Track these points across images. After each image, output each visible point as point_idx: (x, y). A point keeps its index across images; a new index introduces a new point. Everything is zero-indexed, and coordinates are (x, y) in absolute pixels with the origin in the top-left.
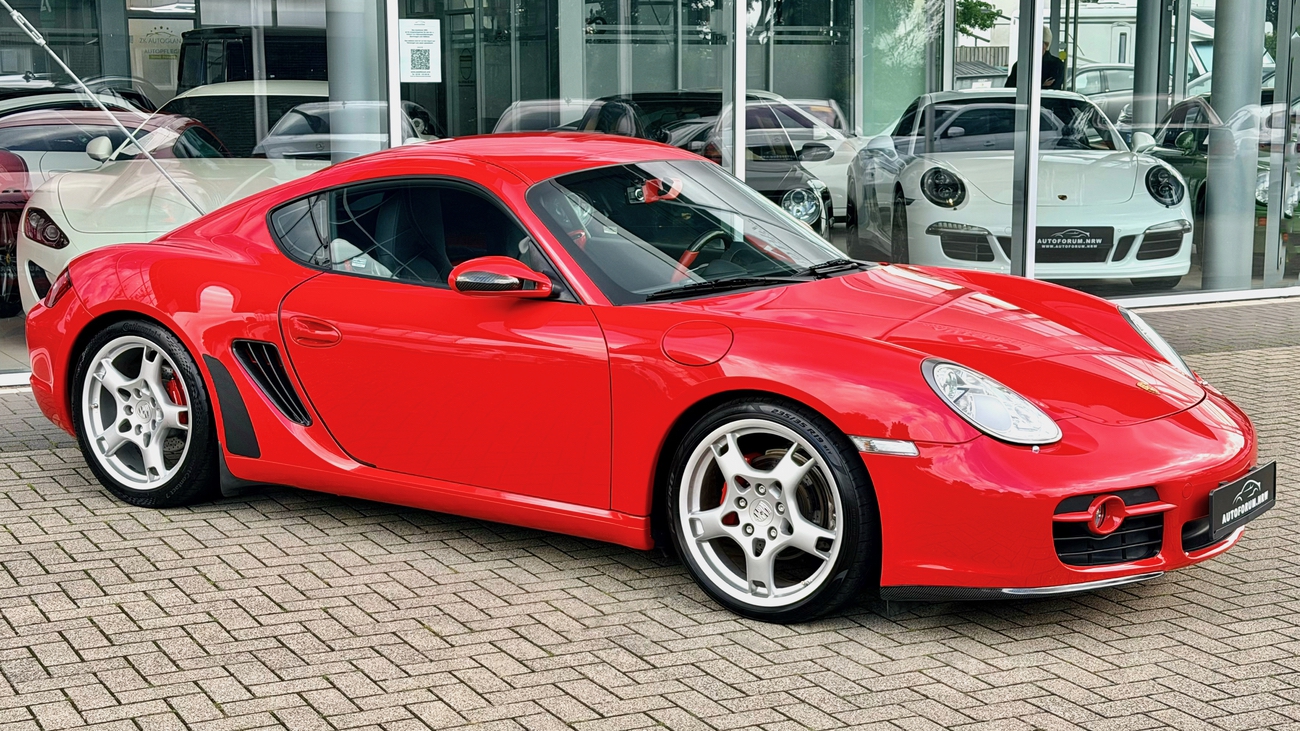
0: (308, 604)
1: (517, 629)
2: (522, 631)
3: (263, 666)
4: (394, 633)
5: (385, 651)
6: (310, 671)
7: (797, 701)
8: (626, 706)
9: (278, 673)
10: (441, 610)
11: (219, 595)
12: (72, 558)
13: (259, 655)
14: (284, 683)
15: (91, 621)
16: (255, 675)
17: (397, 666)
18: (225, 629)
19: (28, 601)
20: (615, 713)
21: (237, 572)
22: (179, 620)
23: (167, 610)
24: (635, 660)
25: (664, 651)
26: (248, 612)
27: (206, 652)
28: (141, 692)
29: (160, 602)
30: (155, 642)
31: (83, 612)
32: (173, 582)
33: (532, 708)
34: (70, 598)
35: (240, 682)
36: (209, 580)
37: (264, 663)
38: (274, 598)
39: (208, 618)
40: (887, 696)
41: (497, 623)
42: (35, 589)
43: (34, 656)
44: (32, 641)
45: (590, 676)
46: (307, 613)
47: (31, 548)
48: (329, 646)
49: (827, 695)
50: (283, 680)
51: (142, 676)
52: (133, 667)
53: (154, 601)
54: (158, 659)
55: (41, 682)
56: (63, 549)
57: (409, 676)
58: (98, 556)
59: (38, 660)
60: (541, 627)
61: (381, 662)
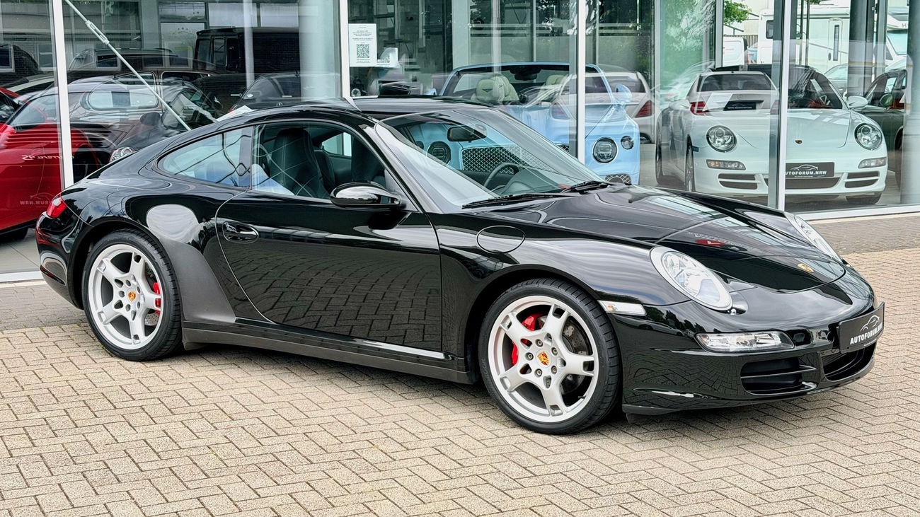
0: (294, 430)
1: (438, 448)
2: (442, 449)
4: (354, 451)
5: (347, 463)
6: (297, 479)
7: (636, 500)
8: (517, 504)
9: (275, 479)
10: (385, 434)
11: (233, 424)
12: (131, 397)
13: (261, 467)
15: (146, 442)
16: (259, 481)
17: (357, 474)
18: (238, 448)
19: (103, 427)
20: (510, 509)
21: (244, 406)
22: (206, 442)
23: (198, 434)
24: (521, 470)
25: (541, 463)
26: (253, 436)
27: (225, 464)
28: (182, 493)
29: (193, 429)
30: (190, 457)
31: (140, 436)
32: (201, 415)
33: (451, 505)
34: (131, 425)
35: (249, 486)
36: (225, 413)
37: (265, 472)
38: (270, 426)
39: (226, 440)
40: (699, 496)
41: (424, 444)
42: (107, 420)
43: (109, 468)
44: (107, 457)
45: (490, 482)
46: (294, 436)
47: (104, 391)
48: (309, 460)
49: (657, 496)
50: (279, 485)
51: (182, 481)
52: (176, 475)
53: (188, 427)
54: (192, 470)
55: (113, 486)
56: (125, 391)
57: (365, 481)
58: (149, 396)
59: (111, 470)
60: (455, 446)
61: (345, 471)
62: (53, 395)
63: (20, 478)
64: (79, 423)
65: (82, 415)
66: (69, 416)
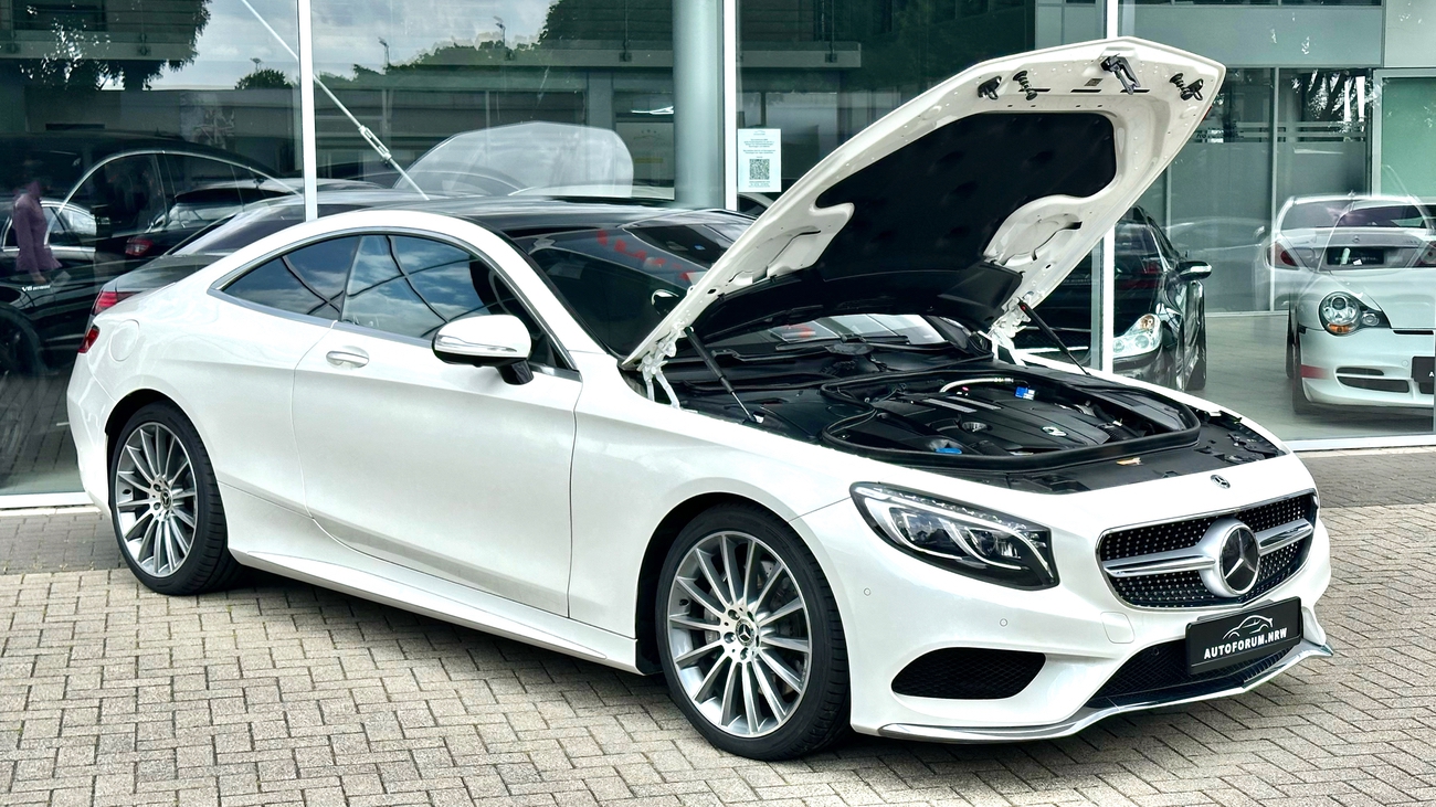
0: (463, 720)
1: (650, 755)
2: (654, 757)
3: (378, 778)
4: (527, 752)
5: (505, 770)
6: (419, 784)
9: (386, 785)
10: (589, 731)
11: (386, 707)
12: (274, 662)
13: (382, 767)
14: (384, 796)
15: (250, 724)
16: (363, 786)
17: (505, 784)
18: (368, 741)
19: (206, 704)
22: (331, 729)
23: (327, 719)
25: (782, 783)
26: (401, 726)
27: (335, 763)
28: (247, 797)
29: (326, 711)
30: (293, 750)
31: (248, 718)
32: (351, 692)
34: (245, 702)
35: (344, 792)
36: (385, 690)
37: (380, 775)
38: (435, 712)
39: (359, 728)
42: (220, 693)
43: (175, 757)
44: (183, 743)
46: (457, 728)
47: (242, 654)
48: (453, 761)
51: (259, 779)
52: (257, 772)
53: (320, 709)
54: (285, 767)
55: (163, 783)
56: (271, 655)
57: (510, 795)
58: (298, 663)
59: (176, 761)
60: (677, 754)
61: (494, 780)
62: (171, 656)
63: (48, 765)
64: (178, 696)
65: (190, 685)
66: (172, 684)
